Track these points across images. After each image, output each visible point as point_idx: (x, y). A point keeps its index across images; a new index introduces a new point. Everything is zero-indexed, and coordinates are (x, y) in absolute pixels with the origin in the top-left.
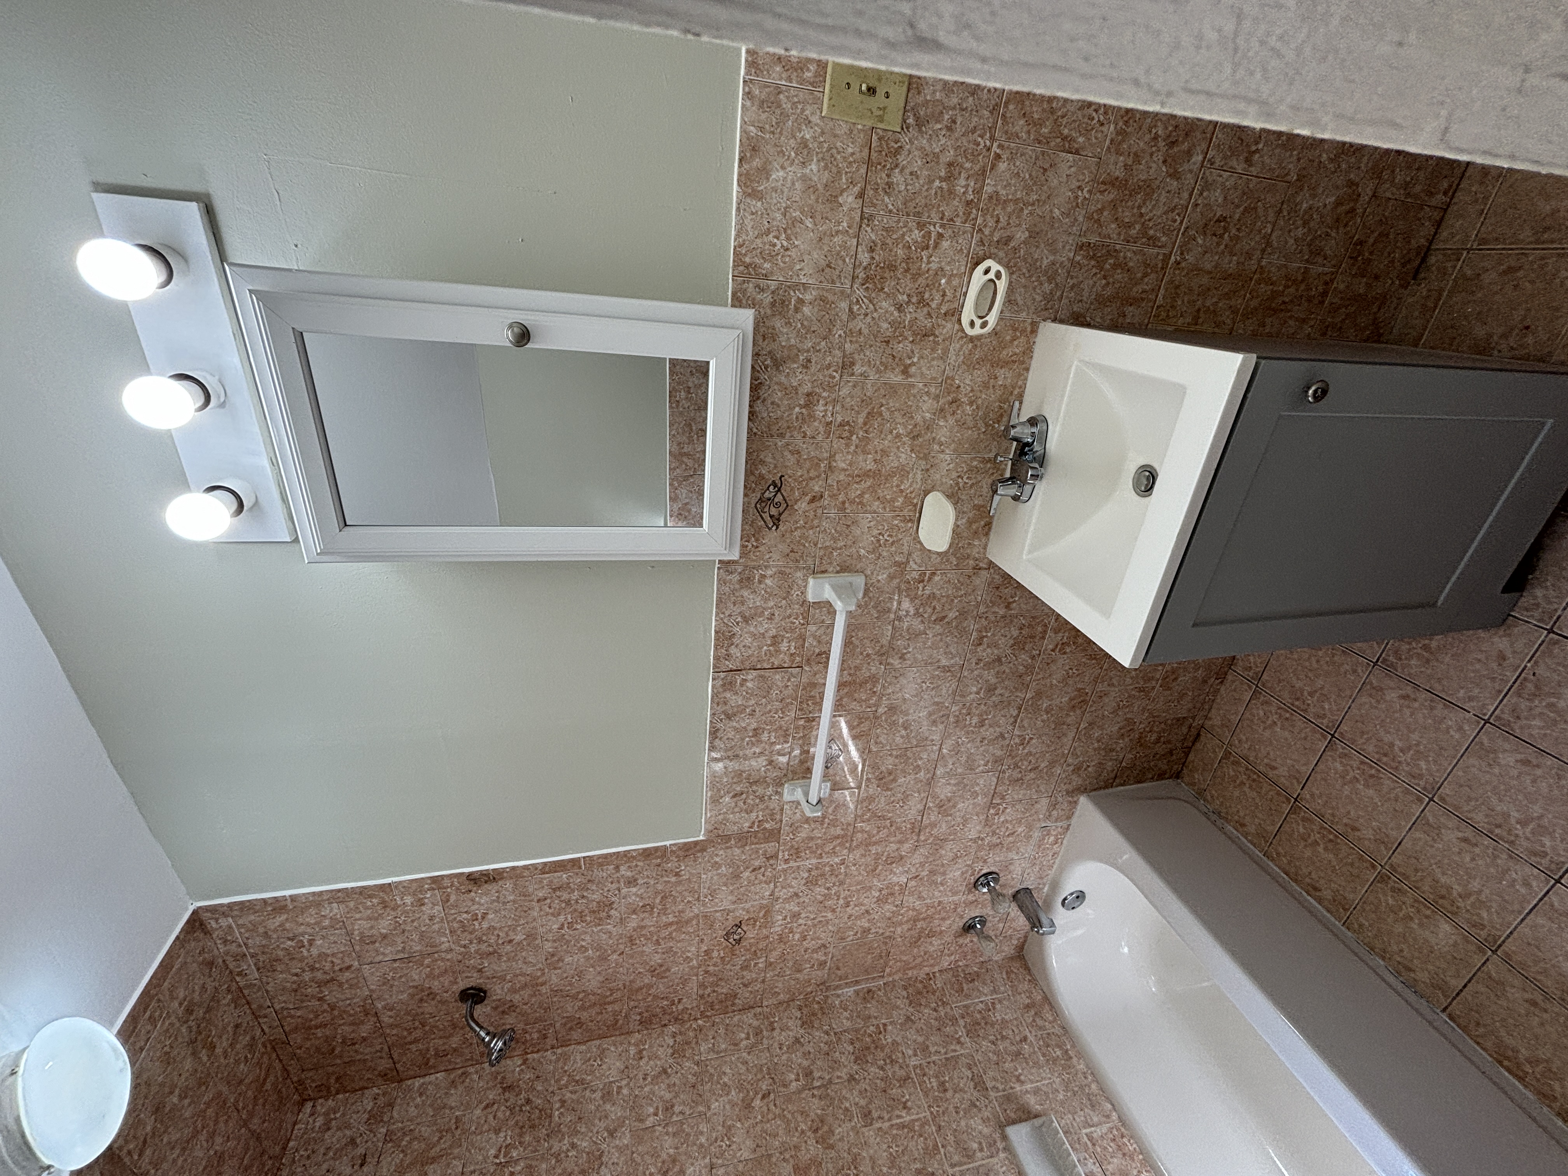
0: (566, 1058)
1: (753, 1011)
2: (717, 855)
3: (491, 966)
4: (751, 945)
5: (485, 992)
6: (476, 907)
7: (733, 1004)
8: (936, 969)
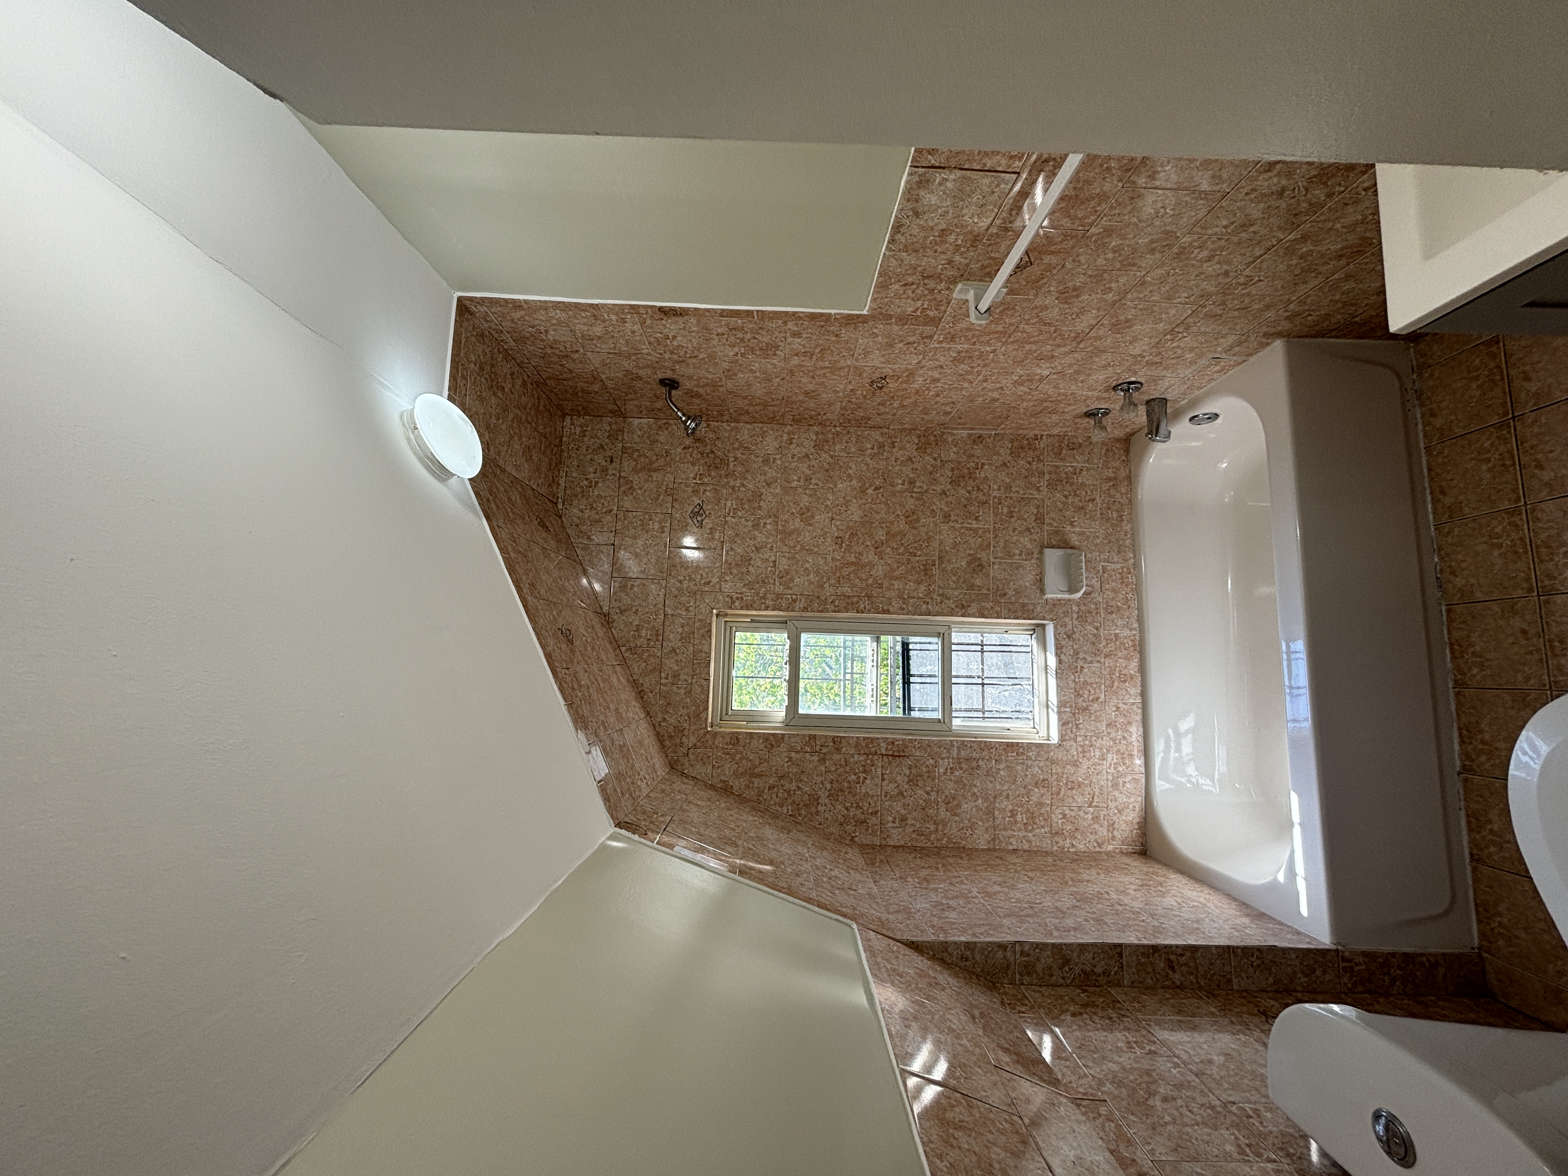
0: (738, 430)
1: (881, 430)
2: (876, 328)
3: (680, 369)
4: (890, 392)
5: (678, 383)
6: (667, 330)
7: (866, 423)
8: (1046, 433)
